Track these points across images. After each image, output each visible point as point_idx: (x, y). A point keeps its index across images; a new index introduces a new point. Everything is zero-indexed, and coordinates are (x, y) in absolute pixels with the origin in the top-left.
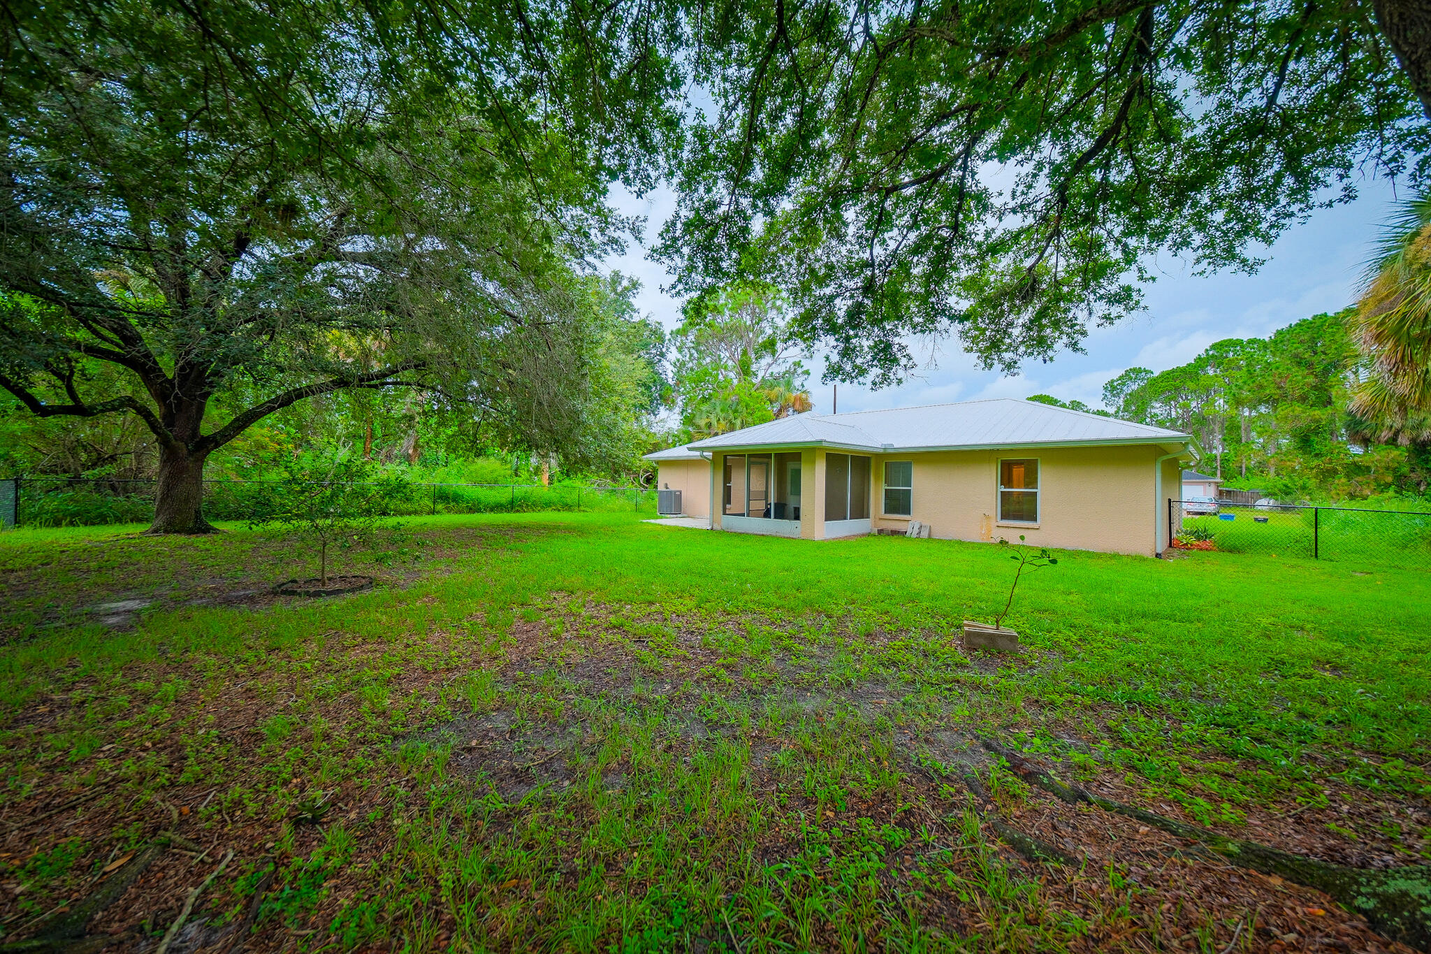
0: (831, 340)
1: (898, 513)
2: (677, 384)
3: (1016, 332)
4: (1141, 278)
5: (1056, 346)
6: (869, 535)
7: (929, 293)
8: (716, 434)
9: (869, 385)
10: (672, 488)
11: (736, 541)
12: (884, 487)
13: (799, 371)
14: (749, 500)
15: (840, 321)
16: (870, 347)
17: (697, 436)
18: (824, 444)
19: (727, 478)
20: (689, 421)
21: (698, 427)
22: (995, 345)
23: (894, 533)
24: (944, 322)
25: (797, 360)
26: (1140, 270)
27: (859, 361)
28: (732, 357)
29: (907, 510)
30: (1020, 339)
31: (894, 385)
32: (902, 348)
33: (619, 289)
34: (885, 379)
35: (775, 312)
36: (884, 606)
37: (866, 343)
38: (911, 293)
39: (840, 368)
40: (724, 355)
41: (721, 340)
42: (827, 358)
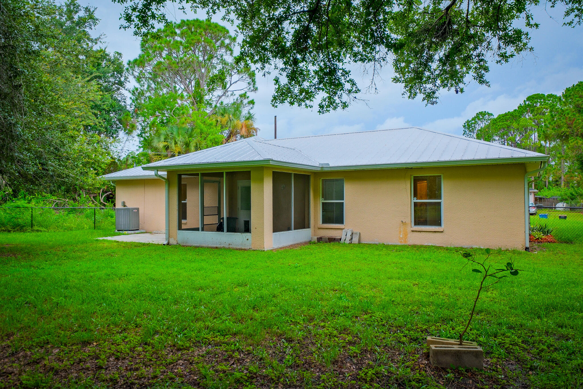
0: (280, 63)
1: (333, 222)
2: (135, 111)
3: (434, 65)
4: (528, 24)
5: (465, 80)
6: (310, 242)
7: (368, 23)
8: (173, 156)
9: (317, 108)
10: (129, 205)
11: (191, 255)
12: (321, 201)
13: (245, 101)
14: (203, 215)
15: (288, 44)
16: (316, 72)
17: (155, 158)
18: (271, 163)
19: (182, 195)
20: (147, 143)
21: (156, 149)
22: (418, 77)
23: (331, 240)
24: (382, 49)
25: (243, 92)
26: (528, 17)
27: (306, 84)
28: (186, 90)
29: (340, 220)
30: (437, 72)
31: (339, 109)
32: (346, 73)
33: (76, 18)
34: (331, 103)
35: (223, 50)
36: (341, 321)
37: (312, 68)
38: (351, 24)
39: (289, 91)
40: (180, 87)
41: (177, 73)
42: (277, 81)
